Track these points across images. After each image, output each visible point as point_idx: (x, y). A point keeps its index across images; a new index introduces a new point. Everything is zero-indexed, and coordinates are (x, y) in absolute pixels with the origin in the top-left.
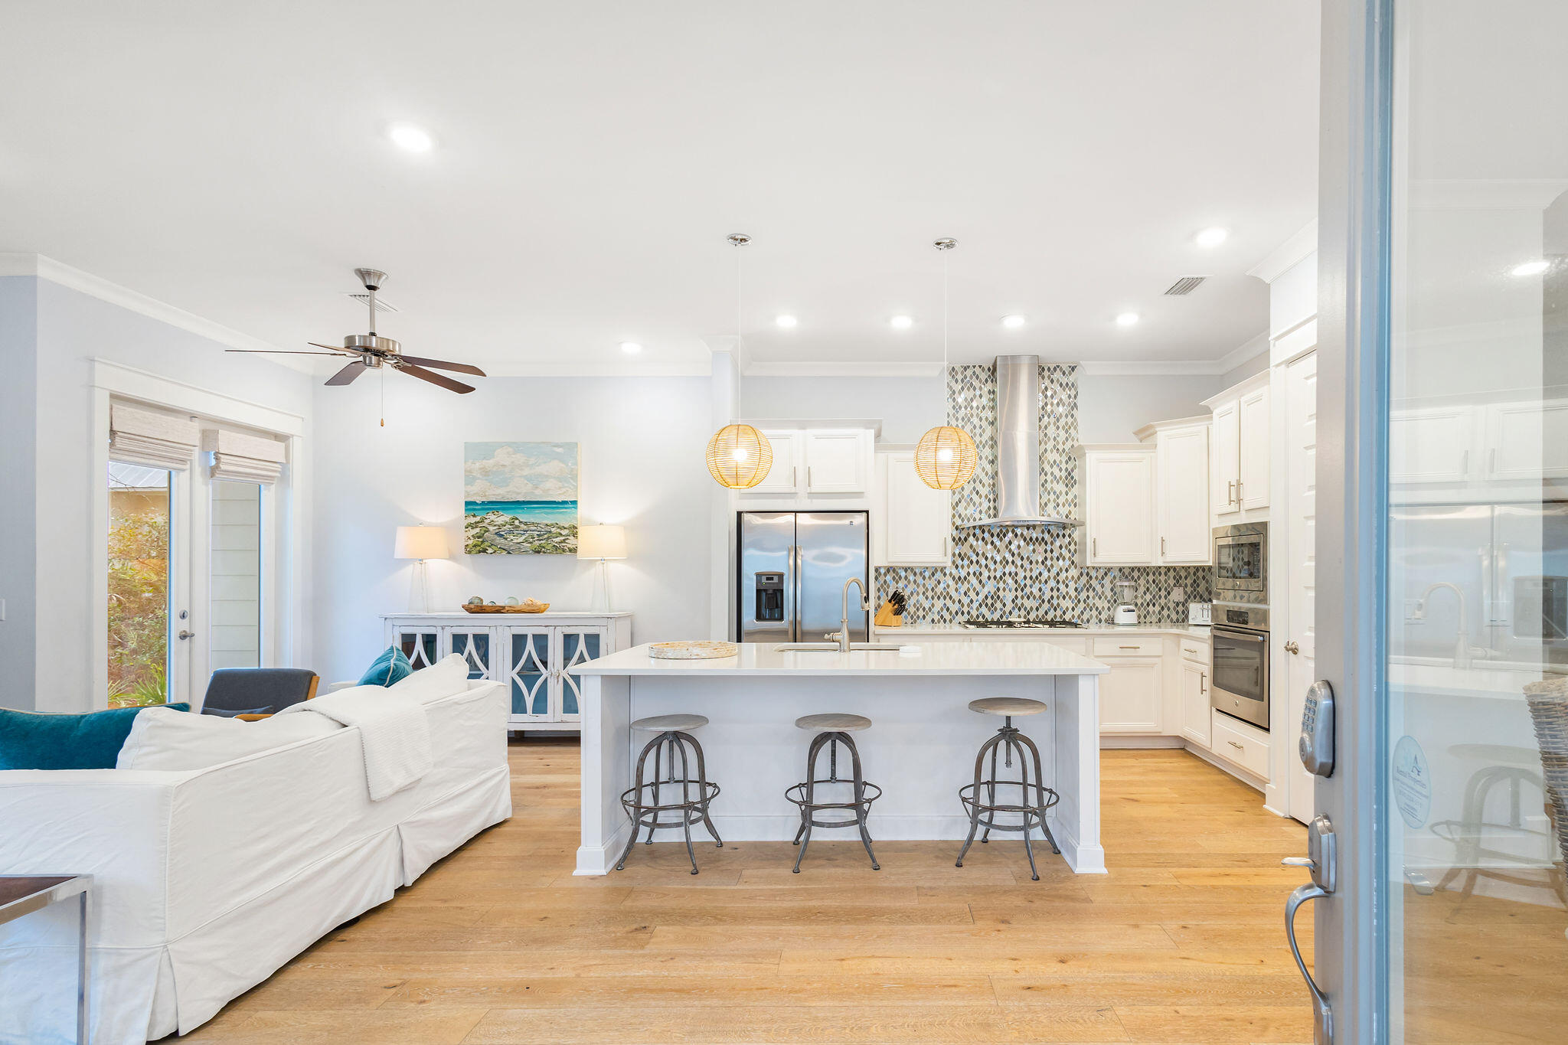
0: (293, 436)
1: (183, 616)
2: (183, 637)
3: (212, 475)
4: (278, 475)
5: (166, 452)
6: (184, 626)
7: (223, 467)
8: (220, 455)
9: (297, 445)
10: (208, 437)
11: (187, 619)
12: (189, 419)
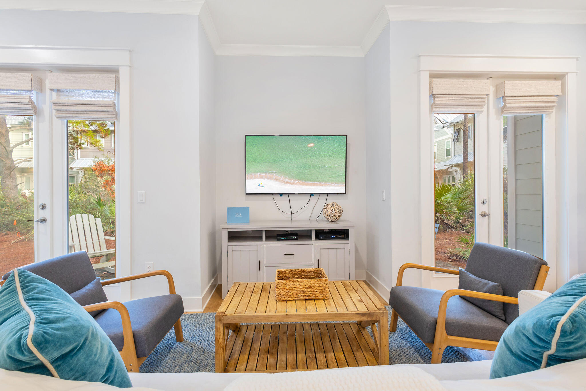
0: (567, 73)
1: (483, 203)
2: (483, 215)
3: (502, 112)
4: (555, 104)
5: (467, 102)
6: (484, 208)
7: (508, 105)
8: (506, 98)
9: (571, 81)
10: (499, 88)
11: (486, 205)
12: (487, 79)
